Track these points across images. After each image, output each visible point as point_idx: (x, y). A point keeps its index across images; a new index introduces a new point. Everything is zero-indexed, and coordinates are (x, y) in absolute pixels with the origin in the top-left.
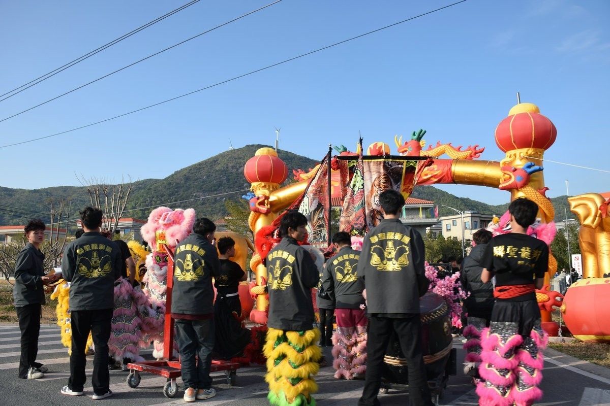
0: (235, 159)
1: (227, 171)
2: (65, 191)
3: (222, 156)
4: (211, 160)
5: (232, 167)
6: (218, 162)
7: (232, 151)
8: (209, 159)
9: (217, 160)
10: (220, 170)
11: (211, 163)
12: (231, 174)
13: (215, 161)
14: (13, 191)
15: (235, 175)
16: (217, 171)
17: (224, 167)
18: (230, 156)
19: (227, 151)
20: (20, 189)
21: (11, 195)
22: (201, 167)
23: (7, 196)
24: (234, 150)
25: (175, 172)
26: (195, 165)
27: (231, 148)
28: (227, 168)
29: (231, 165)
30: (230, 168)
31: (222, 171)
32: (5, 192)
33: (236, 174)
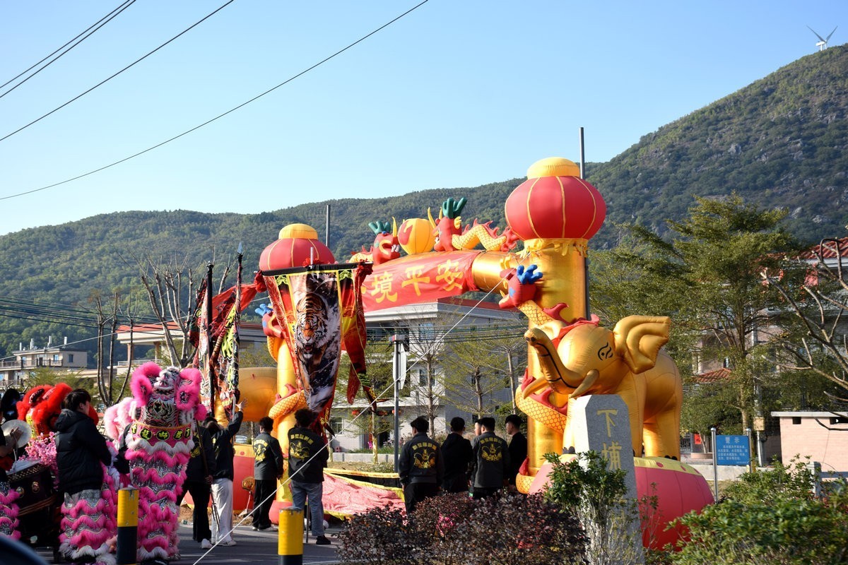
0: (833, 79)
1: (806, 121)
2: (341, 213)
3: (789, 74)
4: (754, 91)
5: (824, 106)
6: (777, 94)
7: (822, 54)
8: (744, 91)
9: (772, 91)
10: (782, 120)
11: (753, 100)
12: (818, 131)
13: (765, 94)
14: (212, 221)
15: (835, 132)
16: (774, 124)
17: (795, 111)
18: (815, 71)
19: (807, 59)
20: (229, 215)
21: (206, 232)
22: (721, 115)
23: (196, 234)
24: (830, 51)
25: (643, 138)
26: (703, 112)
27: (821, 46)
28: (807, 110)
29: (818, 100)
30: (816, 111)
31: (789, 123)
32: (193, 225)
33: (838, 128)
